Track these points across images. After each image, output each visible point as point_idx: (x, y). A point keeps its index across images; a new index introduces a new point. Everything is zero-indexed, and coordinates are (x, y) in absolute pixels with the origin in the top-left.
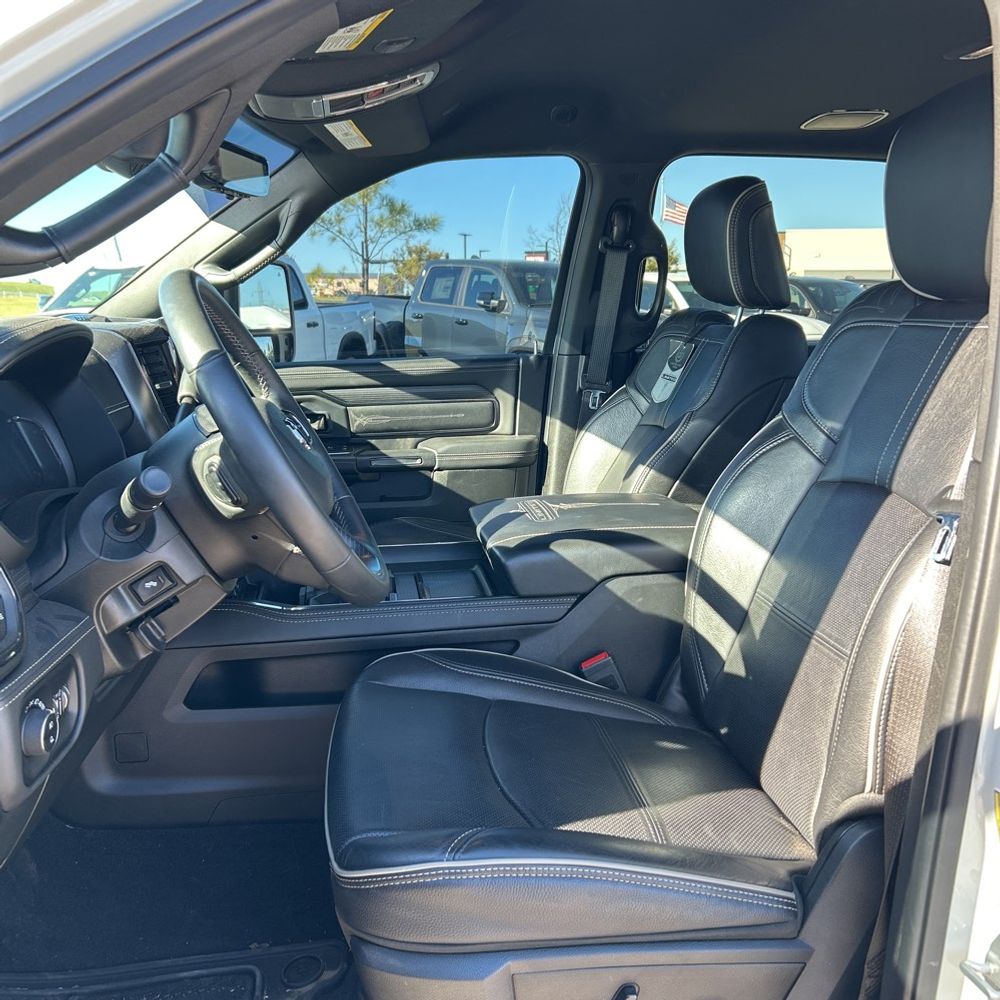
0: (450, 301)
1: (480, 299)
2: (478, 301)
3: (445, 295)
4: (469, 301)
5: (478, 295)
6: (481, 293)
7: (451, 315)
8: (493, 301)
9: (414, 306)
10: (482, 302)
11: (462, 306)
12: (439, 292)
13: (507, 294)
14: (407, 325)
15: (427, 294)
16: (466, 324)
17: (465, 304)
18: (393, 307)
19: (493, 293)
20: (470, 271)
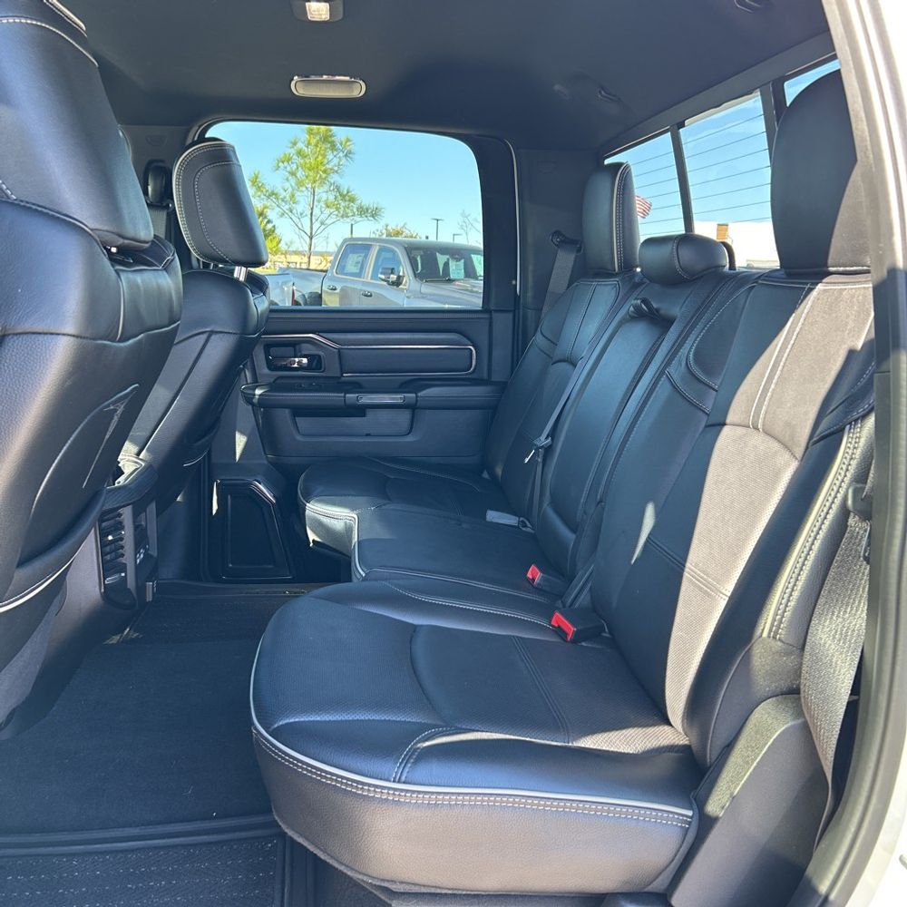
0: (359, 275)
1: (381, 273)
2: (380, 276)
3: (355, 270)
4: (374, 276)
5: (380, 271)
6: (383, 268)
7: (359, 287)
8: (392, 276)
9: (330, 279)
10: (383, 277)
11: (369, 280)
12: (351, 267)
13: (405, 269)
14: (323, 296)
15: (341, 268)
16: (371, 296)
17: (372, 279)
18: (312, 278)
19: (393, 269)
20: (377, 248)
